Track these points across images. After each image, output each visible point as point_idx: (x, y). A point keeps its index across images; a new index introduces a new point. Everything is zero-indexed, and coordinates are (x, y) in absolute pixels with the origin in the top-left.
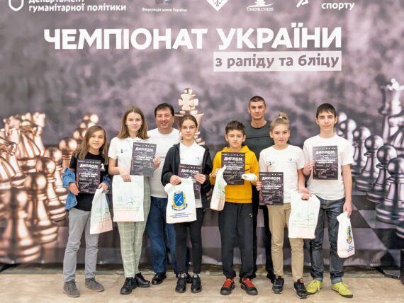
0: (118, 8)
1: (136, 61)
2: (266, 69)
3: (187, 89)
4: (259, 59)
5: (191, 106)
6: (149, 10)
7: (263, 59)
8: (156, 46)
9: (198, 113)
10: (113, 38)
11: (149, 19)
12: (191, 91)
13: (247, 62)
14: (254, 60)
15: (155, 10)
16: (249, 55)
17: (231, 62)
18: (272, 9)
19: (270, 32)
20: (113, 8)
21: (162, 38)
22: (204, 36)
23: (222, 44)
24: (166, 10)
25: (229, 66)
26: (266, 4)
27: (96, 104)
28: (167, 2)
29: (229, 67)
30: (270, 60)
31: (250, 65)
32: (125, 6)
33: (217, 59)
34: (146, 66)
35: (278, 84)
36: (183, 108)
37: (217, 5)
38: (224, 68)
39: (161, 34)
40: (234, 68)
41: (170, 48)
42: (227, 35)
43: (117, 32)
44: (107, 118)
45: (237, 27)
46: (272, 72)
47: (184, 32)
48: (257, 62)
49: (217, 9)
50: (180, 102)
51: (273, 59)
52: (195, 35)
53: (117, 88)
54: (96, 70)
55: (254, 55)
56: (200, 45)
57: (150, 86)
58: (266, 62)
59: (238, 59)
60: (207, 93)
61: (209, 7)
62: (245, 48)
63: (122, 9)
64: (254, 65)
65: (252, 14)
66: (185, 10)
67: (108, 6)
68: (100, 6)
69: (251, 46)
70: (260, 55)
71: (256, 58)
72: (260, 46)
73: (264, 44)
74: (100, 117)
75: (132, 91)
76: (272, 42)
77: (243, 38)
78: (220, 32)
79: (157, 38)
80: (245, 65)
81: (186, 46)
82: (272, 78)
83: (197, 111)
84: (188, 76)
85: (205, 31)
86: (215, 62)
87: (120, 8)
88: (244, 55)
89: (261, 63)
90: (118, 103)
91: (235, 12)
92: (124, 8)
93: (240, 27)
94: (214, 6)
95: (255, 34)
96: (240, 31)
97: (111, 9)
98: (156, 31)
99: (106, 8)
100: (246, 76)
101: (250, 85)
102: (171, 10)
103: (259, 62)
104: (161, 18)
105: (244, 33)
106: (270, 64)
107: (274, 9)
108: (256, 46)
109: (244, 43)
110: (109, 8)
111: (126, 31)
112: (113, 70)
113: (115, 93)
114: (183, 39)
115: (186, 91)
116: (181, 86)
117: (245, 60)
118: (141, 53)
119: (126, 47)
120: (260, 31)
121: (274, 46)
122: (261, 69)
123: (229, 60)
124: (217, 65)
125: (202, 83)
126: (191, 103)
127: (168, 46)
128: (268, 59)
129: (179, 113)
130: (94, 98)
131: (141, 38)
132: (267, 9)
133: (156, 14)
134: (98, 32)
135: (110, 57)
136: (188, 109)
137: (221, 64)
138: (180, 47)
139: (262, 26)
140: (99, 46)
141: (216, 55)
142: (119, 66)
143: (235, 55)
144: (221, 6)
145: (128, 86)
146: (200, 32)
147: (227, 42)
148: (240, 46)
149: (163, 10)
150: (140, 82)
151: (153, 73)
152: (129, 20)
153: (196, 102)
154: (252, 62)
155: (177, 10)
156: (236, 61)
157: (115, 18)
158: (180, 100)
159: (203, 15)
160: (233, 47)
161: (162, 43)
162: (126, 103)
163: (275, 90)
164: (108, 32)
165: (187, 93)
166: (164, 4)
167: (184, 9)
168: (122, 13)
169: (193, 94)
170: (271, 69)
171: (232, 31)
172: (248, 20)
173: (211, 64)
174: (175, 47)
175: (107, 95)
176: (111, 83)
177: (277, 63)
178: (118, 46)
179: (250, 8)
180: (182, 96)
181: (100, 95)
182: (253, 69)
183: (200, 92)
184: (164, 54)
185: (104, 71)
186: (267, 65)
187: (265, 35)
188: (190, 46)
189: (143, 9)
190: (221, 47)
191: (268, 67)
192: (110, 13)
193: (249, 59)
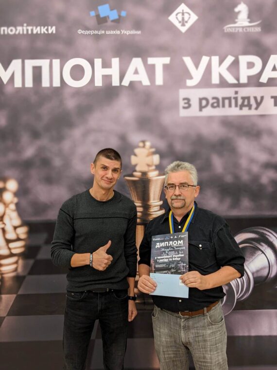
0: (44, 30)
1: (71, 104)
2: (253, 112)
3: (144, 142)
4: (243, 98)
5: (149, 166)
6: (87, 32)
7: (248, 98)
8: (99, 83)
9: (159, 175)
10: (37, 72)
11: (87, 44)
12: (148, 144)
13: (227, 102)
14: (236, 99)
15: (96, 32)
16: (229, 92)
17: (203, 103)
18: (259, 29)
19: (257, 61)
20: (37, 30)
21: (107, 71)
22: (166, 67)
23: (191, 78)
24: (112, 32)
25: (201, 108)
26: (250, 22)
27: (14, 164)
28: (113, 21)
29: (201, 110)
30: (259, 100)
31: (230, 106)
32: (54, 28)
33: (184, 99)
34: (84, 111)
35: (270, 132)
36: (138, 168)
37: (183, 25)
38: (194, 111)
39: (106, 65)
40: (208, 111)
41: (118, 84)
42: (197, 65)
43: (44, 63)
44: (30, 184)
45: (210, 54)
46: (262, 116)
47: (137, 63)
48: (240, 102)
49: (183, 29)
50: (134, 160)
51: (262, 98)
52: (153, 67)
53: (44, 141)
54: (14, 117)
55: (236, 93)
56: (159, 80)
57: (91, 138)
58: (253, 102)
59: (214, 98)
60: (171, 147)
61: (171, 27)
62: (223, 83)
63: (50, 32)
64: (236, 105)
65: (232, 36)
66: (139, 32)
67: (30, 28)
68: (20, 29)
69: (231, 80)
70: (244, 92)
71: (239, 96)
72: (244, 80)
73: (249, 78)
74: (21, 182)
75: (66, 145)
76: (260, 74)
77: (220, 70)
78: (188, 61)
79: (100, 72)
80: (223, 106)
81: (140, 82)
82: (262, 124)
83: (157, 173)
84: (145, 123)
85: (167, 60)
86: (182, 103)
87: (47, 30)
88: (221, 93)
89: (246, 103)
90: (46, 162)
91: (208, 33)
92: (52, 30)
93: (215, 55)
94: (178, 25)
95: (236, 64)
96: (215, 59)
97: (35, 32)
98: (98, 62)
99: (27, 30)
100: (226, 122)
101: (231, 134)
102: (118, 32)
103: (243, 102)
104: (104, 44)
105: (221, 62)
106: (258, 104)
107: (262, 29)
108: (238, 79)
109: (221, 77)
110: (32, 30)
111: (56, 63)
112: (38, 117)
113: (41, 150)
114: (136, 72)
115: (141, 144)
116: (135, 138)
117: (224, 99)
118: (78, 92)
119: (57, 83)
120: (244, 60)
121: (264, 79)
122: (245, 111)
123: (201, 100)
124: (184, 108)
125: (163, 133)
126: (148, 160)
127: (116, 82)
128: (255, 98)
129: (132, 176)
130: (11, 156)
131: (77, 72)
132: (252, 30)
133: (97, 37)
134: (16, 64)
135: (34, 99)
136: (145, 169)
137: (190, 106)
138: (131, 83)
139: (246, 53)
140: (18, 84)
141: (183, 93)
142: (46, 111)
143: (209, 93)
144: (188, 25)
145: (60, 138)
146: (159, 62)
147: (197, 75)
148: (215, 80)
149: (108, 33)
150: (77, 133)
151: (95, 119)
152: (59, 47)
153: (156, 159)
154: (233, 102)
155: (128, 33)
156: (211, 101)
157: (39, 44)
158: (133, 158)
159: (164, 38)
160: (206, 81)
161: (107, 78)
162: (57, 162)
163: (266, 140)
164: (30, 64)
165: (144, 147)
166: (109, 23)
167: (137, 29)
168: (49, 37)
169: (151, 147)
170: (260, 111)
171: (205, 60)
172: (226, 44)
173: (175, 106)
174: (126, 83)
175: (29, 152)
176: (36, 135)
177: (269, 103)
178: (45, 83)
179: (229, 28)
180: (137, 151)
181: (19, 152)
182: (234, 112)
183: (162, 145)
184: (109, 93)
185: (25, 118)
186: (254, 105)
187: (251, 65)
188: (146, 82)
189: (80, 32)
190: (189, 83)
191: (256, 109)
192: (34, 37)
193: (229, 99)
